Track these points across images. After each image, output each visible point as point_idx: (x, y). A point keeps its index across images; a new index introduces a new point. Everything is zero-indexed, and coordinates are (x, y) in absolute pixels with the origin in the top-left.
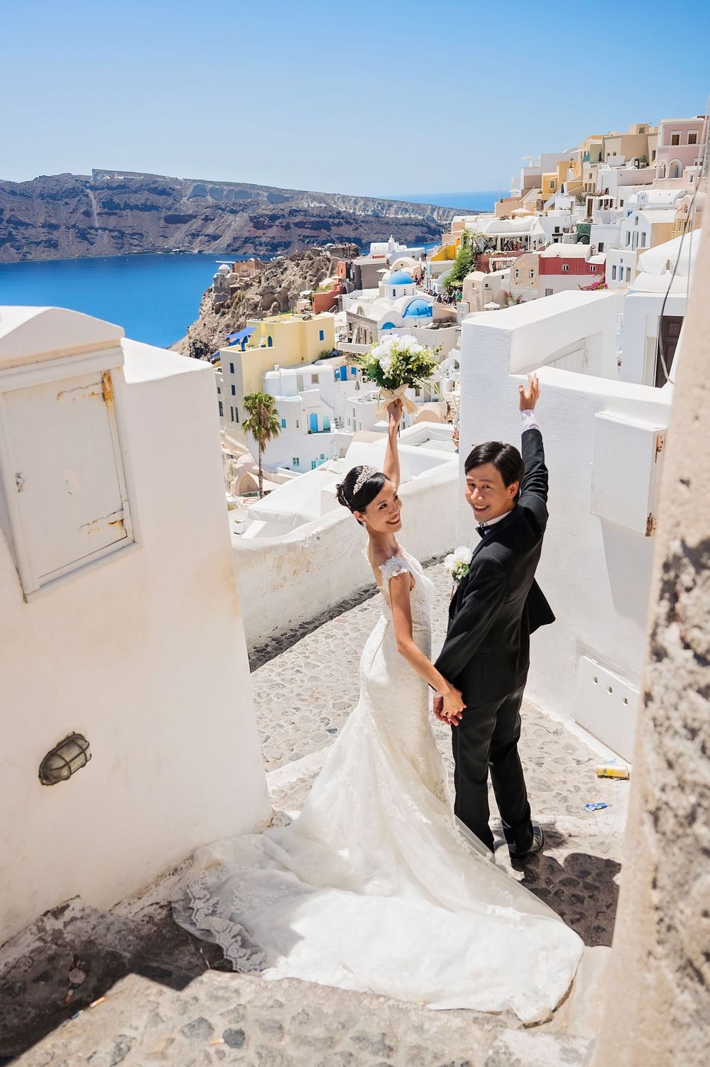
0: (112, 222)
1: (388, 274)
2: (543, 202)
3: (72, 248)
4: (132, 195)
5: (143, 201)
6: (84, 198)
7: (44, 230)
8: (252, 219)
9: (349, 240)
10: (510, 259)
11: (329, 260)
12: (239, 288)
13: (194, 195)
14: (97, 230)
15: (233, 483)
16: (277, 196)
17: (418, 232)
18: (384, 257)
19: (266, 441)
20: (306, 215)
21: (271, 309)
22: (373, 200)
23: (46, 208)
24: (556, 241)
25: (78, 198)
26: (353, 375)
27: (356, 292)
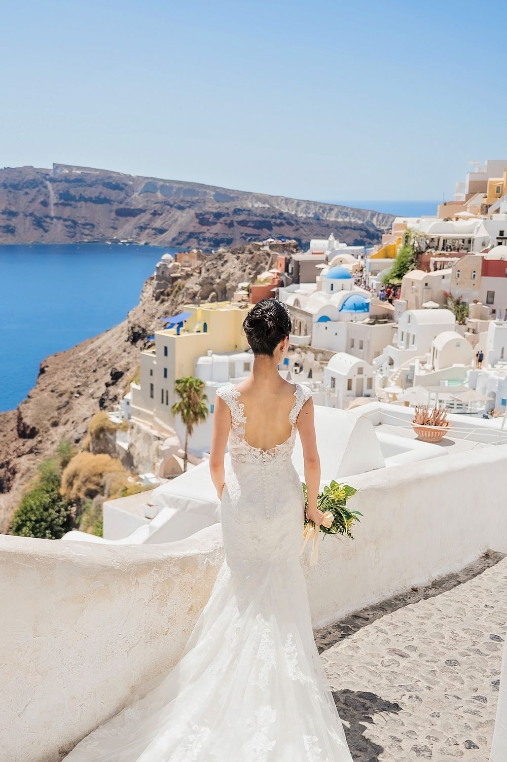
0: (67, 212)
1: (326, 270)
2: (488, 206)
3: (27, 234)
4: (88, 188)
5: (97, 194)
6: (43, 189)
7: (4, 217)
8: (197, 215)
9: (289, 238)
10: (453, 259)
11: (268, 255)
12: (179, 277)
13: (145, 191)
14: (52, 218)
15: (158, 464)
16: (222, 195)
17: (357, 235)
18: (323, 253)
19: (194, 425)
20: (249, 215)
21: (209, 299)
22: (315, 203)
23: (8, 196)
24: (500, 244)
25: (37, 189)
26: (286, 366)
27: (294, 286)
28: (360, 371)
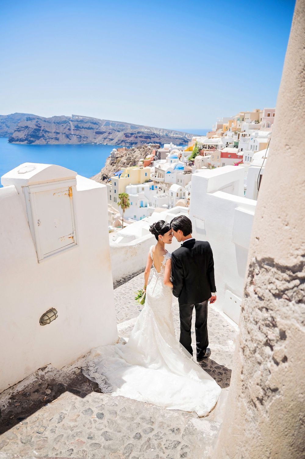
0: (77, 132)
1: (169, 155)
2: (223, 134)
3: (63, 140)
4: (85, 124)
5: (88, 126)
6: (69, 124)
7: (55, 134)
8: (125, 134)
9: (157, 143)
10: (211, 152)
11: (150, 149)
12: (119, 157)
13: (106, 125)
14: (72, 135)
15: (113, 223)
16: (133, 127)
17: (181, 141)
18: (168, 149)
19: (125, 209)
20: (143, 134)
21: (130, 165)
22: (166, 130)
23: (56, 127)
24: (227, 147)
25: (66, 124)
26: (156, 189)
27: (159, 160)
28: (181, 190)
